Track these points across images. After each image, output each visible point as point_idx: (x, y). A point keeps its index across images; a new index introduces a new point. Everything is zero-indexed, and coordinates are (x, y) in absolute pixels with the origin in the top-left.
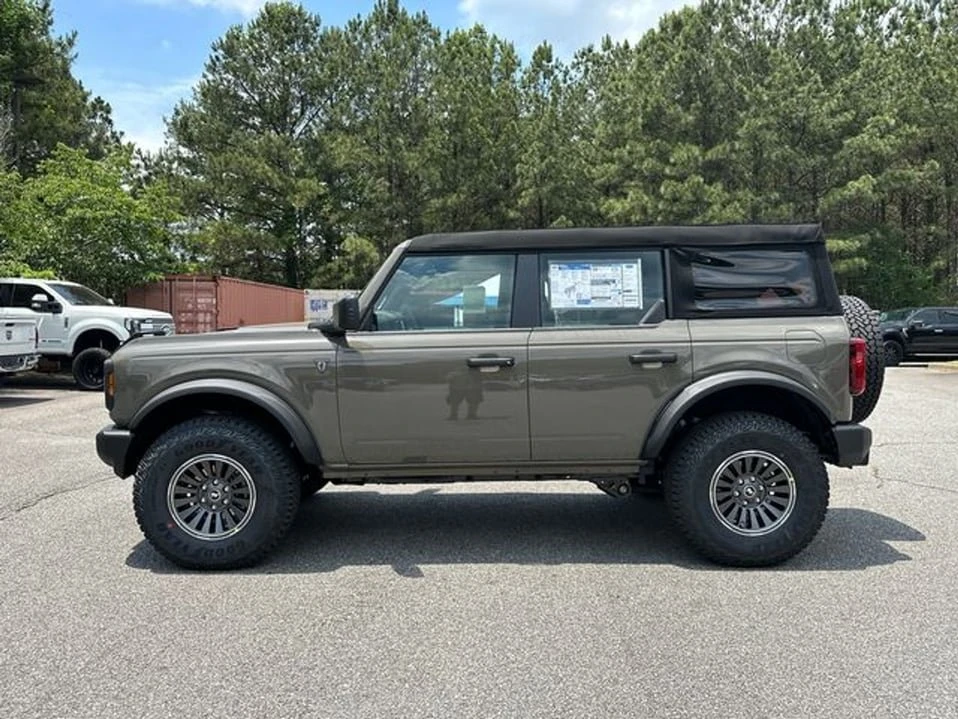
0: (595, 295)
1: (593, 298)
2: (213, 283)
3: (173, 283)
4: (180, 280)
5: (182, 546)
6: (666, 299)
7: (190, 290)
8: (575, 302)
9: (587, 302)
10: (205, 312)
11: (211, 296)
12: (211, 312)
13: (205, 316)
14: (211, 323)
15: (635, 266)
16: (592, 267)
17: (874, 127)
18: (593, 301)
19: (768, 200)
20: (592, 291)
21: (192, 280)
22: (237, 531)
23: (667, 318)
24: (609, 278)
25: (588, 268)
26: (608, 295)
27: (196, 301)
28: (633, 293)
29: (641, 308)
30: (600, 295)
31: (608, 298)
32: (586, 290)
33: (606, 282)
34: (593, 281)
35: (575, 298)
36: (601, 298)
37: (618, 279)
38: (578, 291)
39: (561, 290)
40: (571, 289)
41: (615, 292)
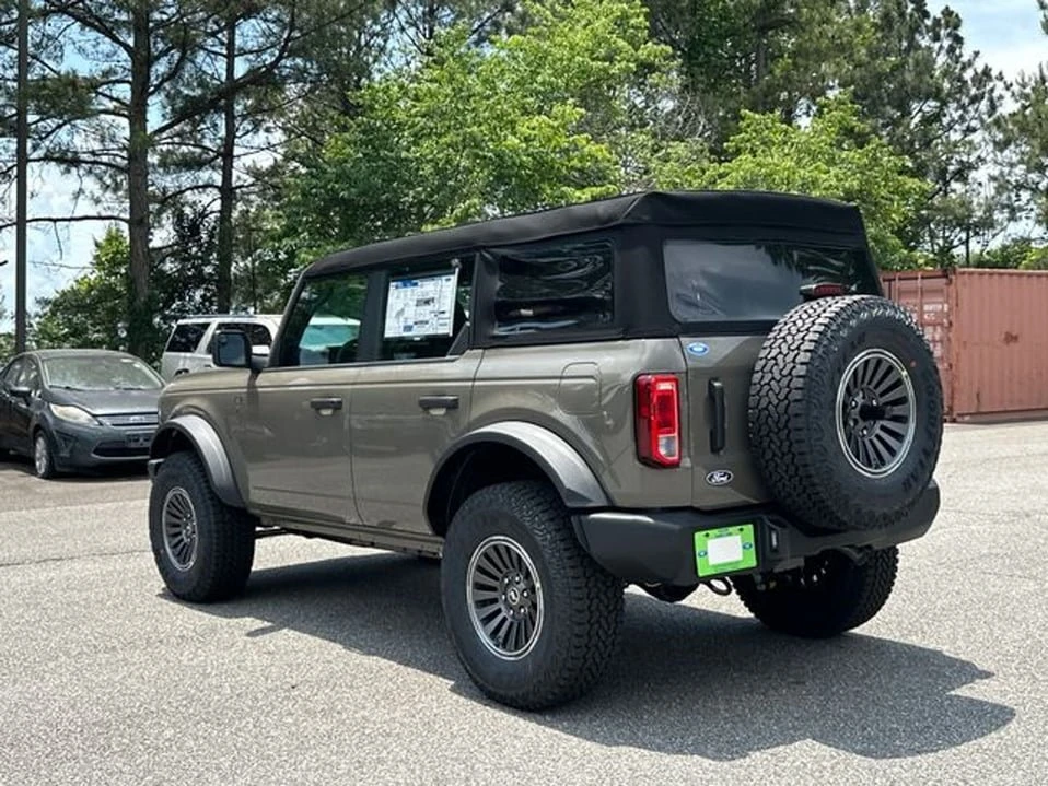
0: (418, 319)
1: (416, 323)
2: (944, 280)
3: (893, 283)
4: (900, 279)
7: (913, 292)
8: (402, 330)
9: (410, 328)
10: (934, 325)
11: (940, 299)
12: (942, 325)
13: (935, 330)
14: (941, 341)
15: (452, 277)
16: (420, 284)
18: (415, 327)
20: (415, 314)
21: (916, 278)
23: (468, 347)
24: (431, 296)
25: (416, 284)
26: (426, 319)
27: (922, 308)
28: (446, 315)
29: (451, 334)
30: (421, 319)
31: (427, 322)
32: (412, 314)
33: (427, 302)
34: (418, 301)
35: (402, 324)
36: (422, 322)
37: (437, 296)
38: (405, 315)
39: (394, 314)
40: (401, 312)
41: (433, 315)
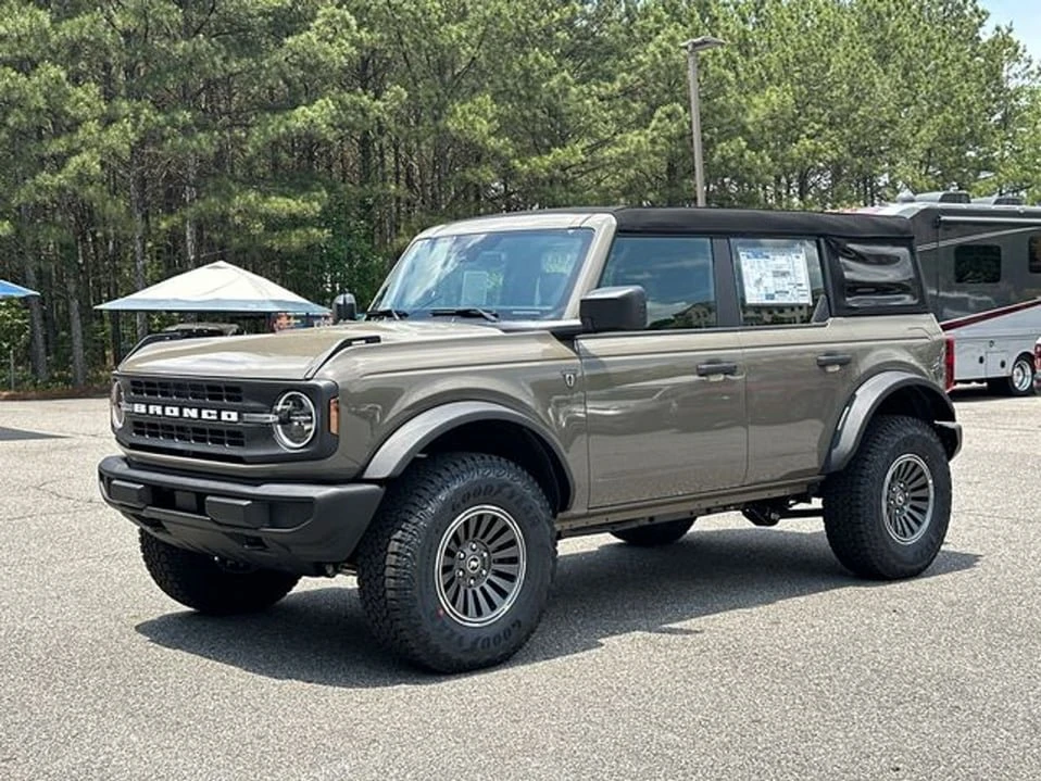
0: (778, 289)
1: (777, 292)
5: (456, 638)
6: (827, 296)
8: (764, 298)
9: (772, 297)
15: (801, 256)
16: (771, 257)
17: (328, 23)
18: (776, 296)
19: (173, 123)
20: (775, 284)
22: (507, 608)
23: (831, 316)
24: (785, 269)
25: (767, 257)
26: (787, 289)
28: (804, 287)
29: (811, 304)
30: (781, 289)
31: (787, 292)
32: (770, 283)
33: (784, 274)
34: (774, 272)
35: (763, 292)
36: (781, 292)
37: (791, 270)
38: (765, 284)
39: (752, 282)
40: (759, 282)
41: (792, 287)
